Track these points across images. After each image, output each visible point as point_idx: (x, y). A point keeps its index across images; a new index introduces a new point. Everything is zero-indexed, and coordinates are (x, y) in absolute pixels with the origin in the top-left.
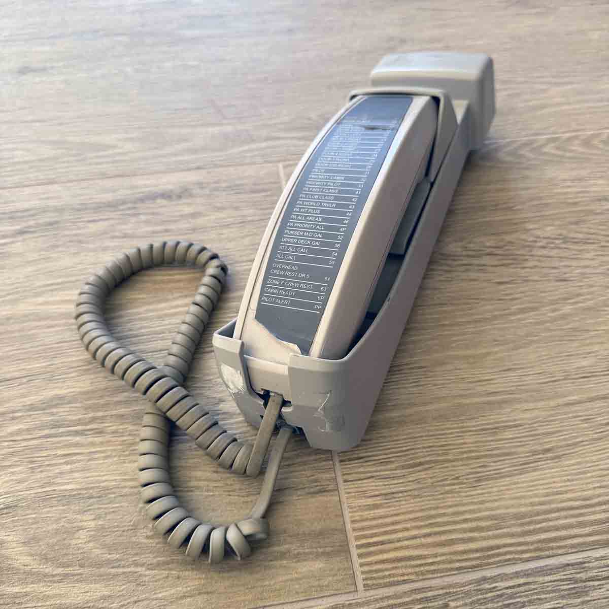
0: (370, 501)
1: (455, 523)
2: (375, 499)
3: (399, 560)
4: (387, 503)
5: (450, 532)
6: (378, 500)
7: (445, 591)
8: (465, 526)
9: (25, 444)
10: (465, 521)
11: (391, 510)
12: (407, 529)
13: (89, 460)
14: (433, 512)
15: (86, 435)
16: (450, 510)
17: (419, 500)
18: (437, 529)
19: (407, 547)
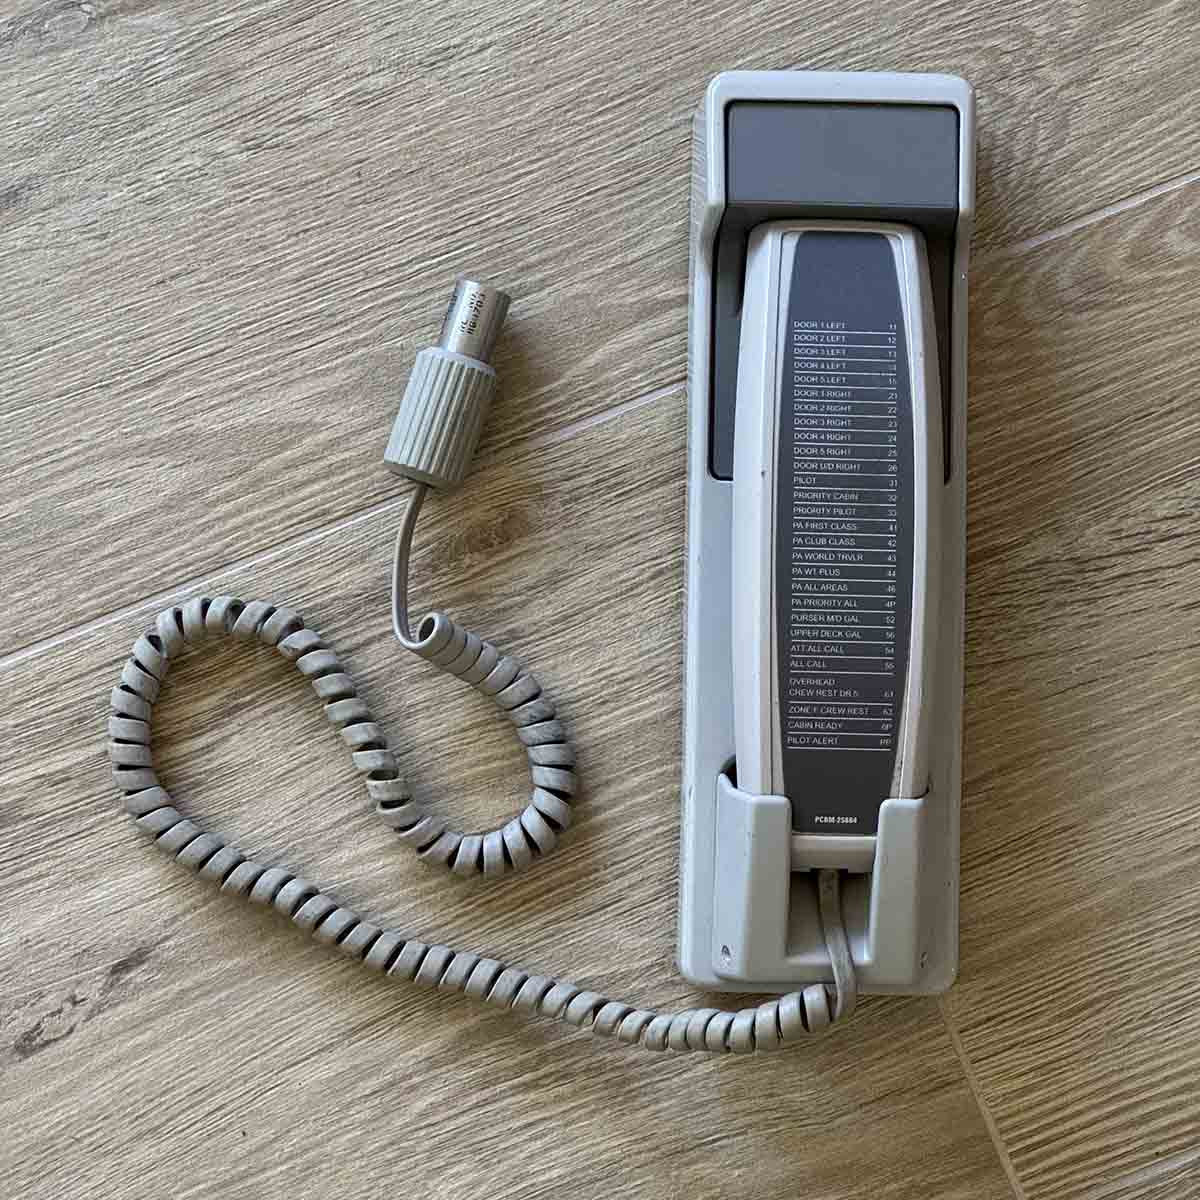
0: (1018, 1083)
1: (1152, 1086)
2: (1024, 1078)
3: (1075, 1160)
4: (1044, 1080)
5: (1145, 1101)
6: (1031, 1079)
7: (1148, 1188)
8: (1167, 1087)
9: (451, 1125)
10: (1166, 1080)
11: (1054, 1089)
12: (1080, 1113)
13: (566, 1125)
14: (1115, 1078)
15: (543, 1087)
16: (1142, 1068)
17: (1092, 1064)
18: (1125, 1103)
19: (1086, 1139)
